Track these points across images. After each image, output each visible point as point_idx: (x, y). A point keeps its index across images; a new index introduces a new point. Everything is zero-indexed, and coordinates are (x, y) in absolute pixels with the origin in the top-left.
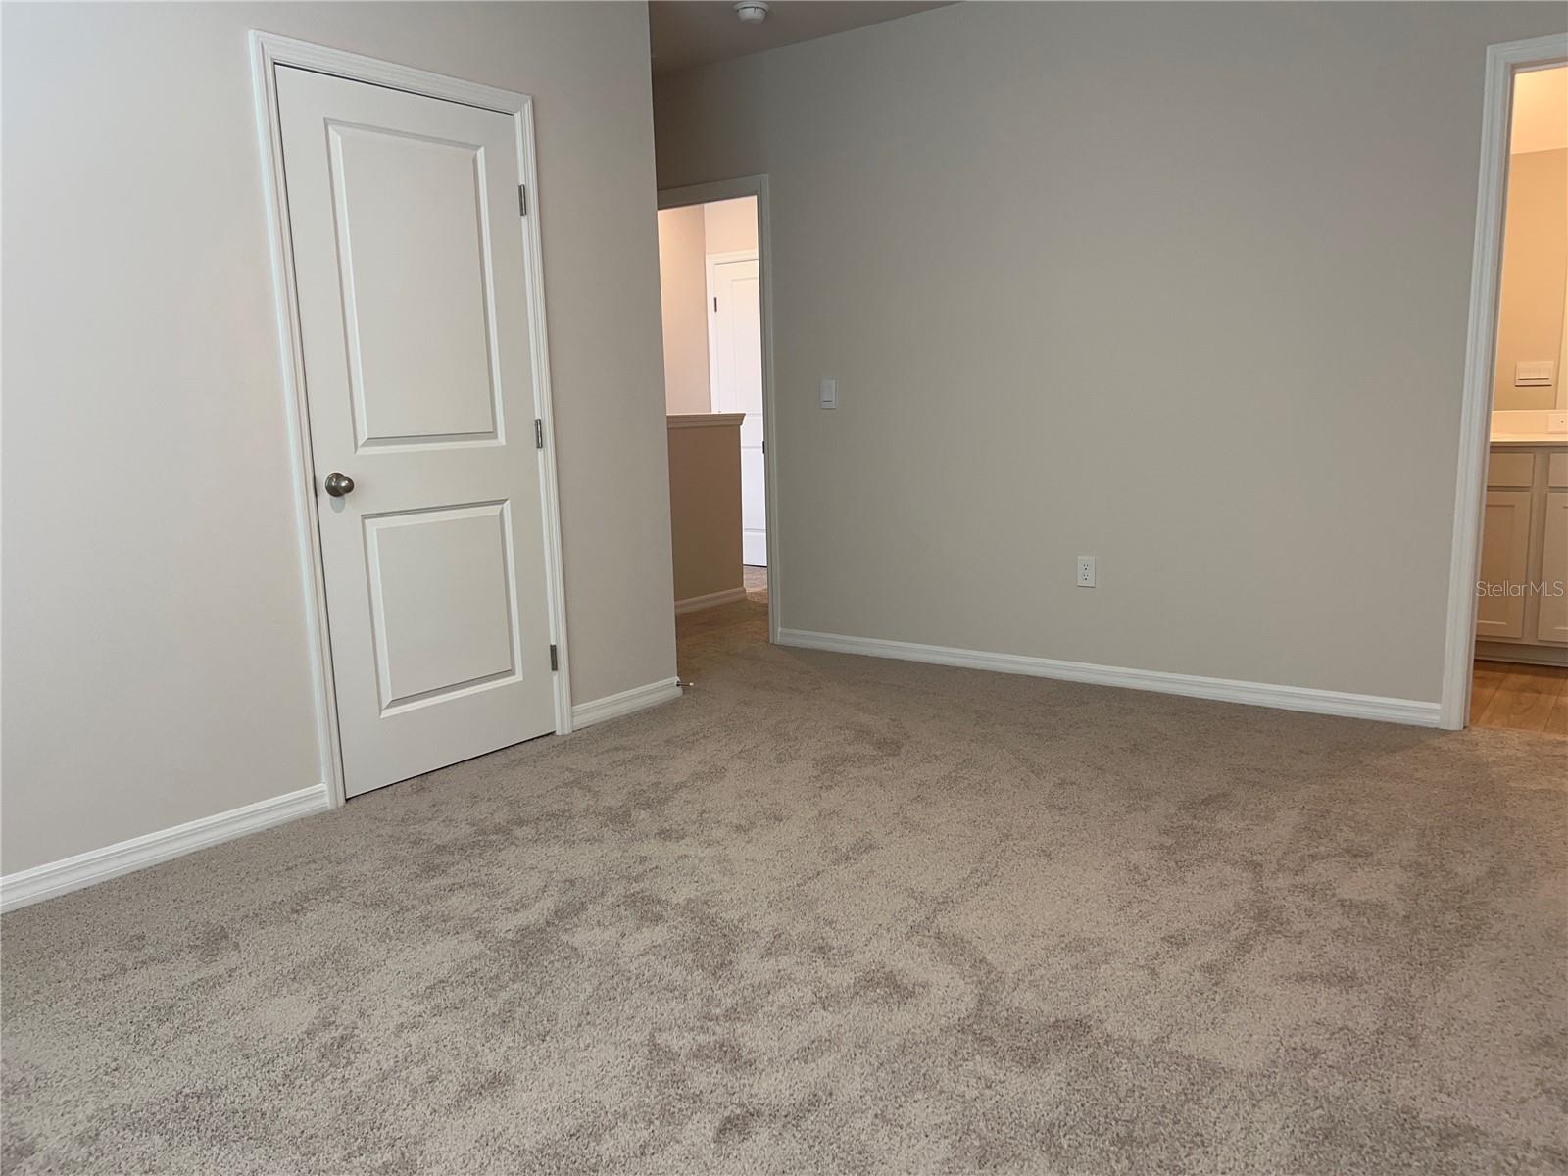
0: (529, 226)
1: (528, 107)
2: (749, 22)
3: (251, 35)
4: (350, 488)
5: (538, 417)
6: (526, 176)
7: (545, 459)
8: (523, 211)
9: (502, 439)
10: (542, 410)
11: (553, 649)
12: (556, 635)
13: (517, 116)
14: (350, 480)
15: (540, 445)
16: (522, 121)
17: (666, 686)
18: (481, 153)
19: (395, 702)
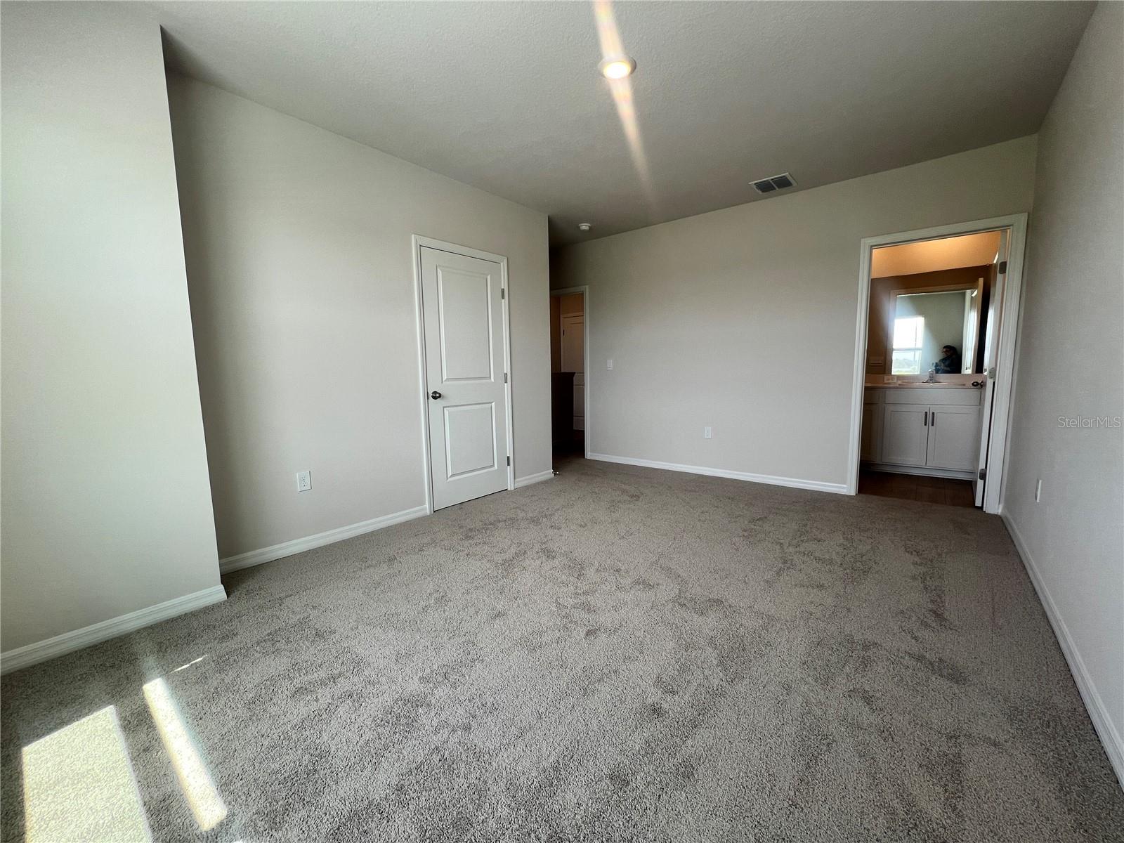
0: (505, 303)
1: (505, 261)
2: (584, 231)
3: (413, 235)
4: (440, 397)
5: (505, 372)
6: (504, 285)
7: (507, 387)
8: (503, 297)
9: (492, 380)
10: (507, 369)
11: (508, 458)
12: (509, 453)
13: (502, 264)
14: (440, 394)
15: (506, 382)
16: (503, 266)
17: (548, 473)
18: (489, 277)
19: (452, 476)
